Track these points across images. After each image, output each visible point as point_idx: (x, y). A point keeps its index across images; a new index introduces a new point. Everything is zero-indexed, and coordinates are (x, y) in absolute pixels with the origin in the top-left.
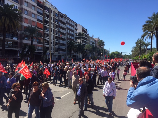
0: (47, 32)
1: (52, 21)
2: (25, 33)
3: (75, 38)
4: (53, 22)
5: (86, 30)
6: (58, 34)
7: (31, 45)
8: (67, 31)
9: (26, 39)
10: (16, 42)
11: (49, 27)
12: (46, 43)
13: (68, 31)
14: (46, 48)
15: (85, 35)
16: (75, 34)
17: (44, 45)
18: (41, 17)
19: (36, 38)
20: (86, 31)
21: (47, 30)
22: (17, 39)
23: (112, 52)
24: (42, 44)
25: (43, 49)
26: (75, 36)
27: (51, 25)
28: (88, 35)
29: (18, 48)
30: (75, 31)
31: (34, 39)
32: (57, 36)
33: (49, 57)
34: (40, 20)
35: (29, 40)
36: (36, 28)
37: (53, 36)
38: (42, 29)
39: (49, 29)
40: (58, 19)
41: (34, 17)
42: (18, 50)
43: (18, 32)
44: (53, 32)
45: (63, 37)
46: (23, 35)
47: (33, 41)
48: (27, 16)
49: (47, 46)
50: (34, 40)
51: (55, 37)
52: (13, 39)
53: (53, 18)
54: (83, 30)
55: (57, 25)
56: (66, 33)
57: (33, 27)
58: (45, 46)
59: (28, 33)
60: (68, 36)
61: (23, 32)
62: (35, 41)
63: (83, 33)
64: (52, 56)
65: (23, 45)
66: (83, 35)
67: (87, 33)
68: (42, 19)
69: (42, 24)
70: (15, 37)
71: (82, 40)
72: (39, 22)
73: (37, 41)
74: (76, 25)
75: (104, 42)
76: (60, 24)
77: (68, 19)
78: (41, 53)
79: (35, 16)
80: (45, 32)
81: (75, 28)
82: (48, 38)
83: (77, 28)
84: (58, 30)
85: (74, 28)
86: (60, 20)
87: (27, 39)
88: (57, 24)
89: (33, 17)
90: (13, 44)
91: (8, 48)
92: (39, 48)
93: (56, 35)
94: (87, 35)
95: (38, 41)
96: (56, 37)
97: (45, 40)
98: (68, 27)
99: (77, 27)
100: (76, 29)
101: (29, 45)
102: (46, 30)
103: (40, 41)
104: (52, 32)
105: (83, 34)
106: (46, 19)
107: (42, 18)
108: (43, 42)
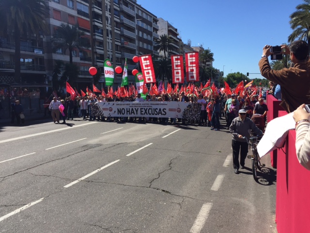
0: (99, 36)
1: (106, 13)
2: (56, 39)
3: (154, 47)
4: (109, 16)
5: (176, 30)
6: (121, 40)
7: (69, 63)
8: (138, 33)
9: (58, 51)
10: (41, 59)
11: (101, 26)
12: (97, 59)
13: (140, 33)
14: (99, 69)
15: (175, 40)
16: (154, 39)
18: (85, 7)
19: (78, 50)
20: (176, 32)
21: (99, 33)
22: (41, 52)
23: (229, 74)
24: (90, 61)
26: (154, 44)
27: (107, 21)
28: (181, 40)
29: (44, 71)
30: (154, 33)
31: (75, 51)
32: (119, 44)
34: (83, 12)
35: (64, 53)
36: (77, 29)
37: (110, 44)
38: (88, 31)
39: (102, 30)
40: (118, 9)
41: (71, 6)
42: (45, 75)
43: (42, 39)
44: (110, 36)
45: (130, 45)
46: (52, 44)
47: (73, 55)
48: (58, 5)
49: (100, 64)
50: (74, 53)
51: (114, 46)
52: (34, 52)
53: (109, 7)
54: (170, 32)
55: (116, 22)
56: (136, 38)
57: (71, 28)
58: (97, 65)
59: (61, 41)
60: (141, 43)
61: (52, 37)
62: (76, 56)
63: (171, 36)
65: (54, 64)
66: (169, 42)
67: (178, 37)
68: (87, 11)
69: (88, 19)
70: (36, 48)
71: (169, 52)
72: (83, 17)
73: (80, 55)
74: (156, 21)
75: (212, 55)
76: (123, 20)
77: (139, 9)
78: (89, 78)
79: (73, 5)
80: (94, 37)
81: (153, 26)
82: (102, 50)
83: (158, 27)
84: (119, 32)
85: (152, 28)
86: (122, 12)
87: (60, 51)
88: (118, 21)
89: (69, 8)
90: (35, 63)
91: (26, 70)
93: (116, 43)
94: (178, 41)
95: (82, 55)
96: (117, 45)
97: (96, 52)
98: (140, 25)
99: (158, 25)
100: (156, 30)
101: (65, 63)
102: (96, 34)
103: (87, 54)
104: (108, 36)
105: (171, 38)
106: (96, 10)
107: (87, 8)
108: (92, 58)
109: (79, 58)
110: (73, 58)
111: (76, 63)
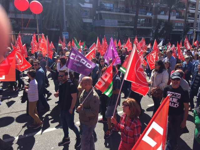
2: (161, 5)
7: (168, 21)
9: (162, 13)
10: (150, 19)
12: (189, 17)
14: (189, 24)
17: (185, 20)
19: (175, 11)
22: (151, 14)
24: (183, 19)
25: (184, 26)
29: (151, 26)
31: (173, 12)
33: (192, 38)
35: (165, 14)
42: (151, 29)
43: (152, 5)
46: (158, 8)
49: (190, 21)
50: (172, 14)
52: (146, 14)
58: (188, 22)
59: (165, 5)
61: (159, 4)
62: (173, 16)
64: (196, 36)
65: (158, 22)
70: (148, 12)
73: (176, 14)
78: (180, 31)
80: (189, 1)
82: (194, 10)
87: (163, 13)
90: (146, 22)
91: (140, 26)
92: (179, 25)
95: (178, 14)
97: (189, 12)
101: (165, 21)
103: (181, 14)
108: (185, 17)
109: (175, 17)
110: (171, 17)
111: (173, 21)
